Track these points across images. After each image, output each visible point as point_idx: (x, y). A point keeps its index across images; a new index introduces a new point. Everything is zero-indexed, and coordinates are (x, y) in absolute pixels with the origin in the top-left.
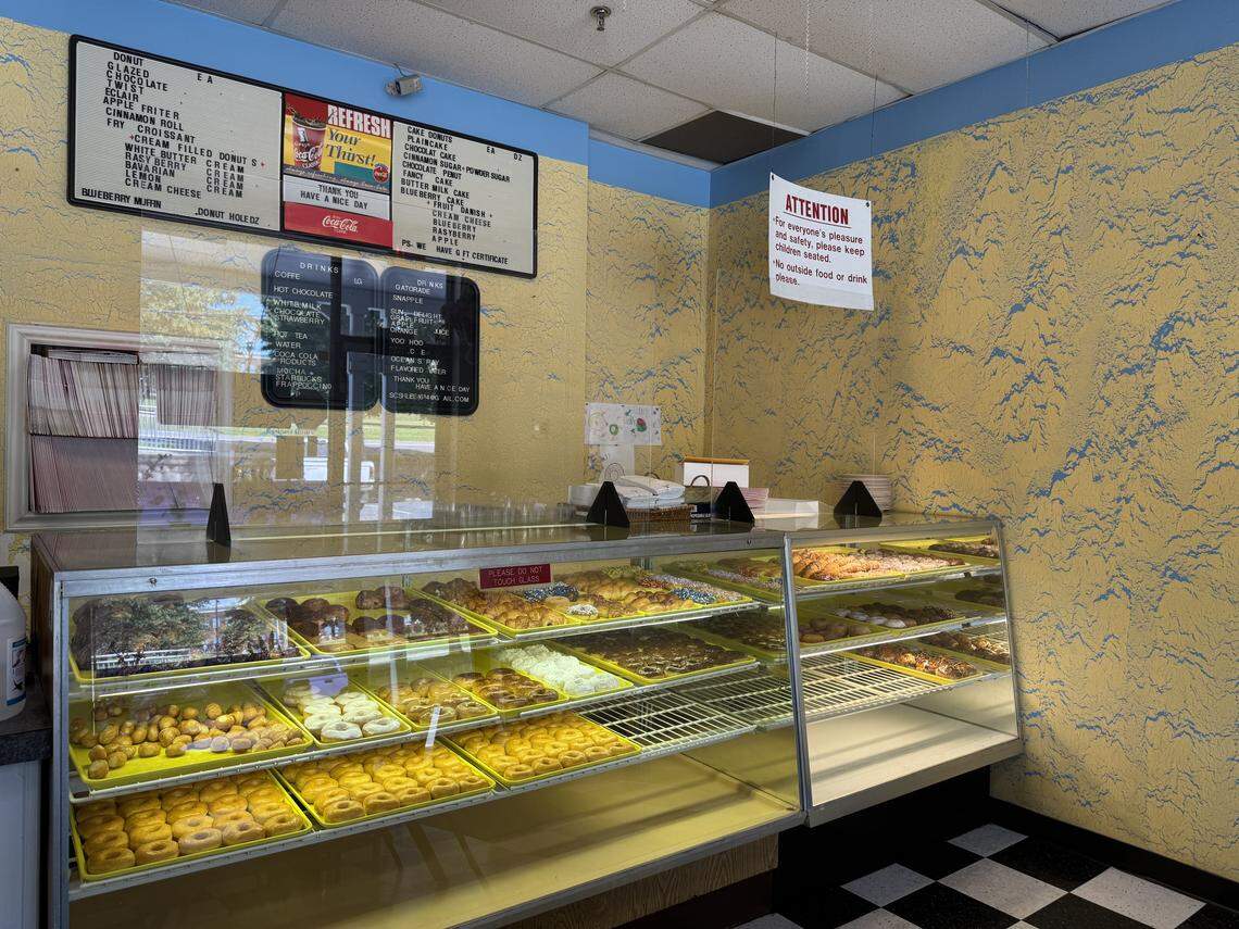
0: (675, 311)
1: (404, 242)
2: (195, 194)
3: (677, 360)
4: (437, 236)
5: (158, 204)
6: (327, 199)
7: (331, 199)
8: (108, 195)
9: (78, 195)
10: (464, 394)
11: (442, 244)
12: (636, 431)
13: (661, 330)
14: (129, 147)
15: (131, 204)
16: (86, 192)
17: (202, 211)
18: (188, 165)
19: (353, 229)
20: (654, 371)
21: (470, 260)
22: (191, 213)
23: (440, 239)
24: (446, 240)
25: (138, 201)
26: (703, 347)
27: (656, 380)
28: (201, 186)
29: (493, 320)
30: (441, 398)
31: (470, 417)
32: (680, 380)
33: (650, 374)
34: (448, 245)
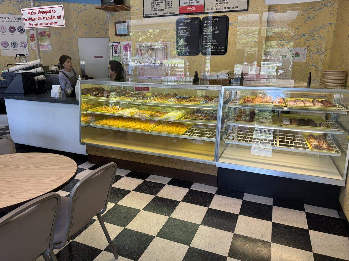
0: (320, 9)
1: (207, 9)
2: (163, 10)
3: (318, 29)
4: (217, 5)
5: (157, 14)
6: (189, 3)
7: (190, 3)
8: (149, 14)
9: (145, 16)
10: (223, 49)
11: (218, 7)
12: (294, 57)
13: (311, 18)
14: (152, 3)
15: (153, 15)
16: (146, 15)
17: (164, 13)
18: (162, 4)
19: (194, 9)
20: (306, 34)
21: (226, 10)
22: (162, 14)
23: (218, 6)
24: (219, 5)
25: (154, 14)
26: (335, 22)
27: (306, 38)
28: (164, 8)
29: (233, 26)
30: (216, 51)
31: (224, 55)
32: (319, 37)
33: (304, 35)
34: (220, 7)
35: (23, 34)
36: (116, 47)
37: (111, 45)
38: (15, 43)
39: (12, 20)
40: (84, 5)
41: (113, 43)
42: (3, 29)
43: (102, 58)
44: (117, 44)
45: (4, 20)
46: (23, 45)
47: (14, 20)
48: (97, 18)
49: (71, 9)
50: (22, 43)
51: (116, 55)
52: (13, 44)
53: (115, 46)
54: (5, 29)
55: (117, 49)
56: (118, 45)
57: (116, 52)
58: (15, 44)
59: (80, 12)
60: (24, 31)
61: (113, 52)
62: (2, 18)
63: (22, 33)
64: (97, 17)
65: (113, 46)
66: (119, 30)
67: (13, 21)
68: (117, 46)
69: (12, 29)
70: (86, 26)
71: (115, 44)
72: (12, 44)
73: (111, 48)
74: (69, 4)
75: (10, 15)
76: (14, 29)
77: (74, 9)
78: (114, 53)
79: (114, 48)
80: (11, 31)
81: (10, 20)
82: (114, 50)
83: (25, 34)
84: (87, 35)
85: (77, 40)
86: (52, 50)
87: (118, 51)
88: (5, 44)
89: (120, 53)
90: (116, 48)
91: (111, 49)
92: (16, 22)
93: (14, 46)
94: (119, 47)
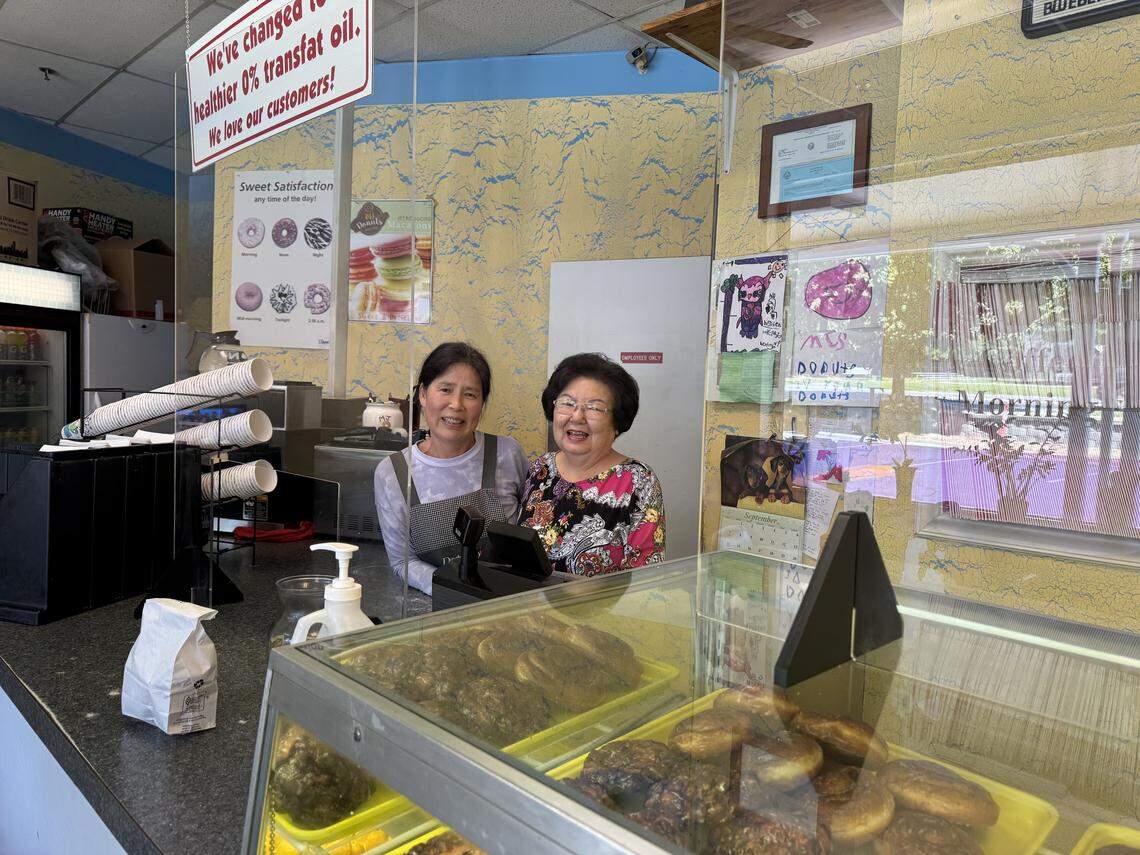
9: (1038, 17)
16: (1047, 8)
35: (321, 251)
36: (758, 287)
37: (720, 275)
38: (285, 292)
39: (291, 193)
40: (602, 104)
41: (739, 262)
42: (251, 233)
43: (661, 362)
44: (762, 270)
45: (260, 194)
46: (318, 299)
47: (299, 193)
48: (657, 162)
49: (536, 126)
50: (313, 291)
51: (750, 344)
52: (281, 295)
53: (752, 281)
54: (259, 231)
55: (764, 305)
56: (772, 274)
57: (750, 326)
58: (285, 295)
59: (577, 139)
60: (328, 240)
61: (733, 321)
62: (257, 187)
63: (320, 248)
64: (657, 158)
65: (733, 282)
66: (786, 175)
67: (294, 199)
68: (764, 283)
69: (285, 233)
70: (599, 203)
71: (746, 272)
72: (277, 298)
73: (722, 296)
74: (534, 103)
75: (284, 172)
76: (292, 229)
77: (551, 128)
78: (734, 330)
79: (742, 294)
80: (279, 241)
81: (285, 194)
82: (737, 308)
83: (330, 251)
84: (599, 247)
85: (548, 272)
86: (434, 323)
87: (766, 317)
88: (250, 295)
89: (779, 330)
90: (755, 294)
91: (721, 305)
92: (305, 199)
93: (284, 305)
94: (776, 287)
